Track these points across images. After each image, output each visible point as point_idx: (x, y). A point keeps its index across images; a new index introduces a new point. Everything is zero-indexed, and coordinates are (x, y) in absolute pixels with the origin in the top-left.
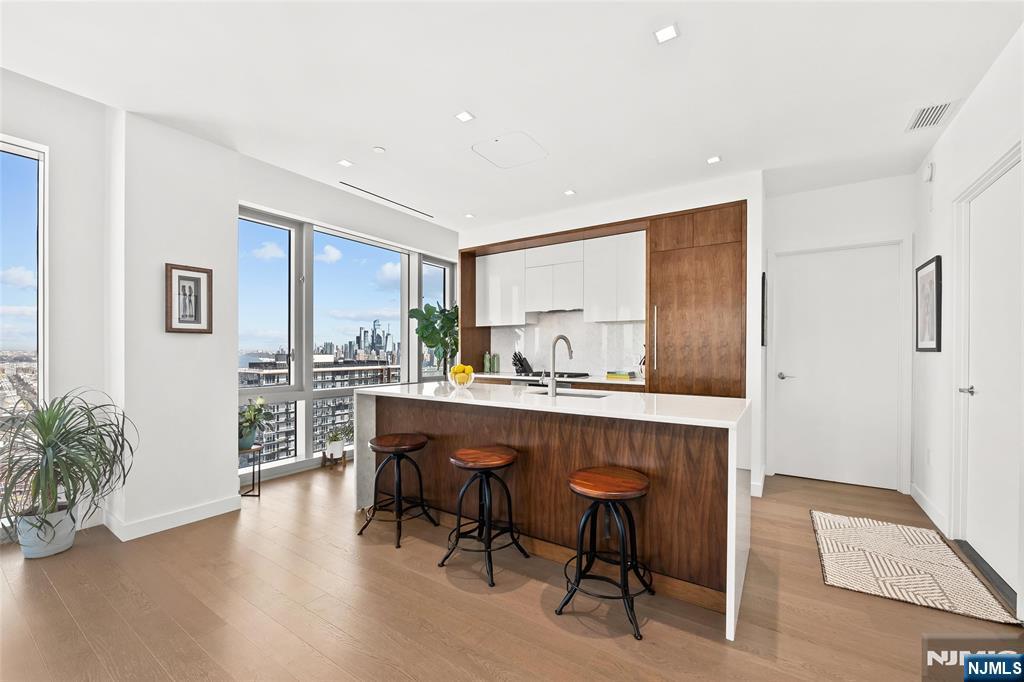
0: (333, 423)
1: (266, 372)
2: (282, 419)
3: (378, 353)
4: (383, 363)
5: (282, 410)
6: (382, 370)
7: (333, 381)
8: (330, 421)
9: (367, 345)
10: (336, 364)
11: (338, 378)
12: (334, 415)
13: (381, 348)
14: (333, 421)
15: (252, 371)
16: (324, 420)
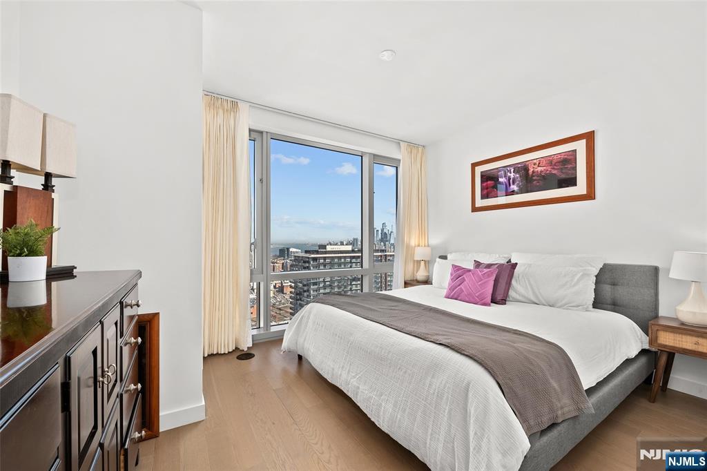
0: (351, 290)
1: (313, 256)
2: (321, 285)
3: (385, 245)
4: (382, 251)
5: (322, 280)
6: (381, 256)
7: (351, 262)
8: (349, 288)
9: (378, 239)
10: (353, 251)
11: (354, 260)
12: (351, 285)
13: (387, 241)
14: (351, 288)
15: (307, 255)
16: (345, 287)
